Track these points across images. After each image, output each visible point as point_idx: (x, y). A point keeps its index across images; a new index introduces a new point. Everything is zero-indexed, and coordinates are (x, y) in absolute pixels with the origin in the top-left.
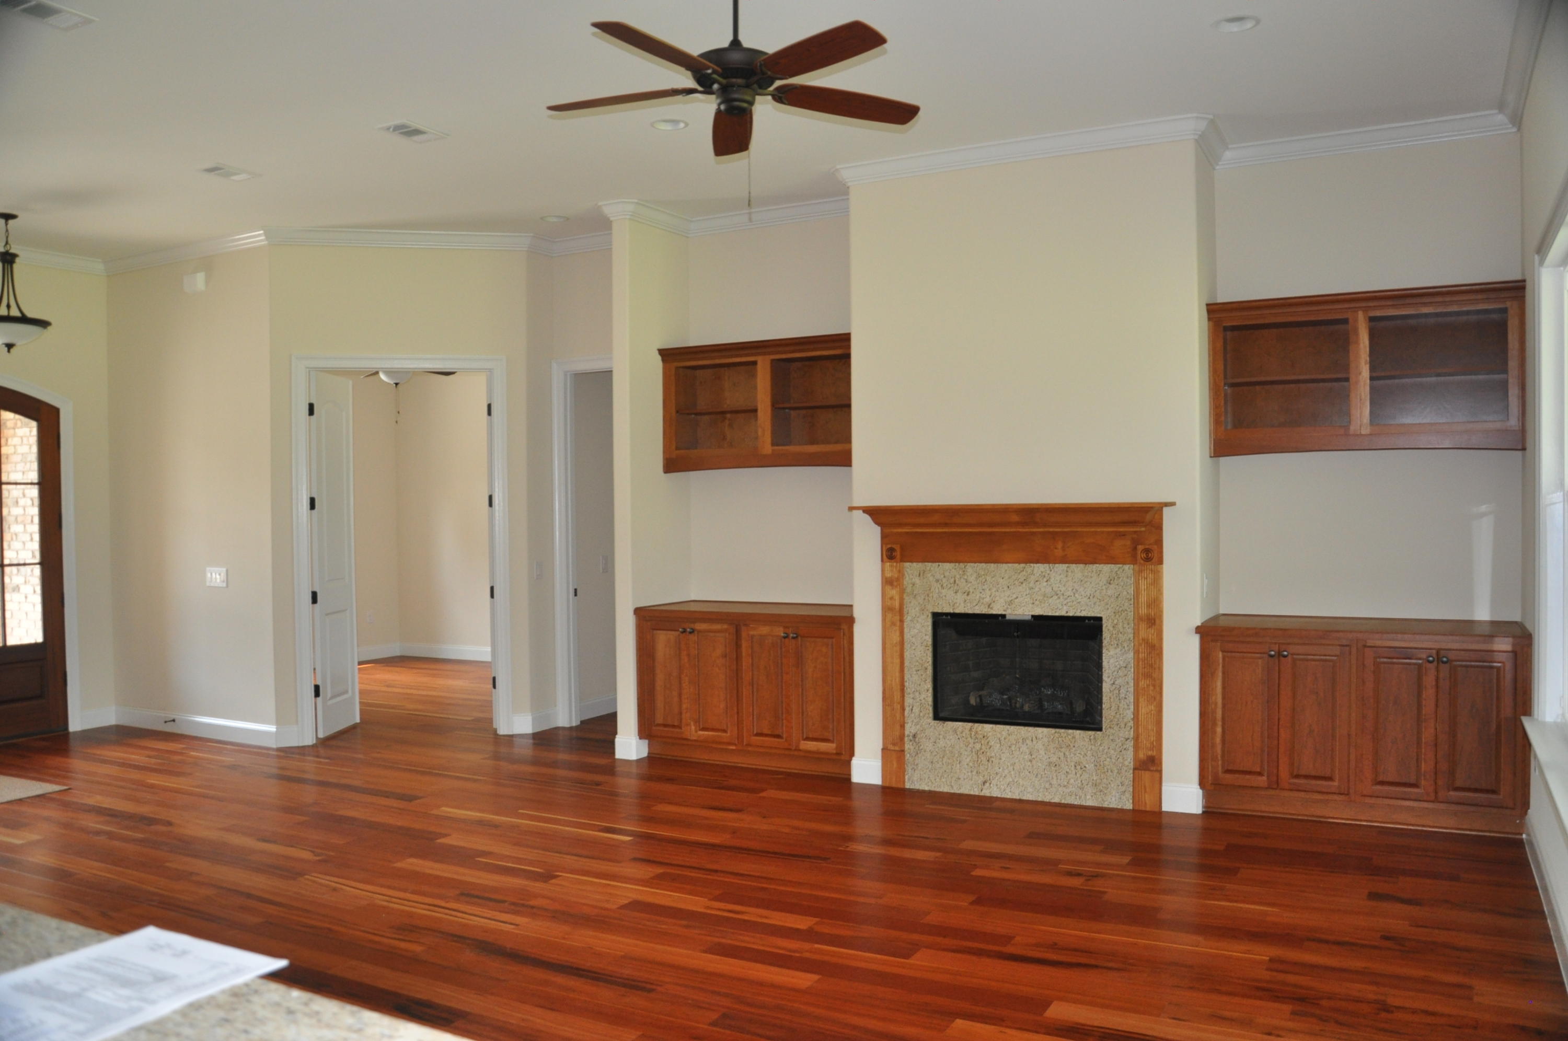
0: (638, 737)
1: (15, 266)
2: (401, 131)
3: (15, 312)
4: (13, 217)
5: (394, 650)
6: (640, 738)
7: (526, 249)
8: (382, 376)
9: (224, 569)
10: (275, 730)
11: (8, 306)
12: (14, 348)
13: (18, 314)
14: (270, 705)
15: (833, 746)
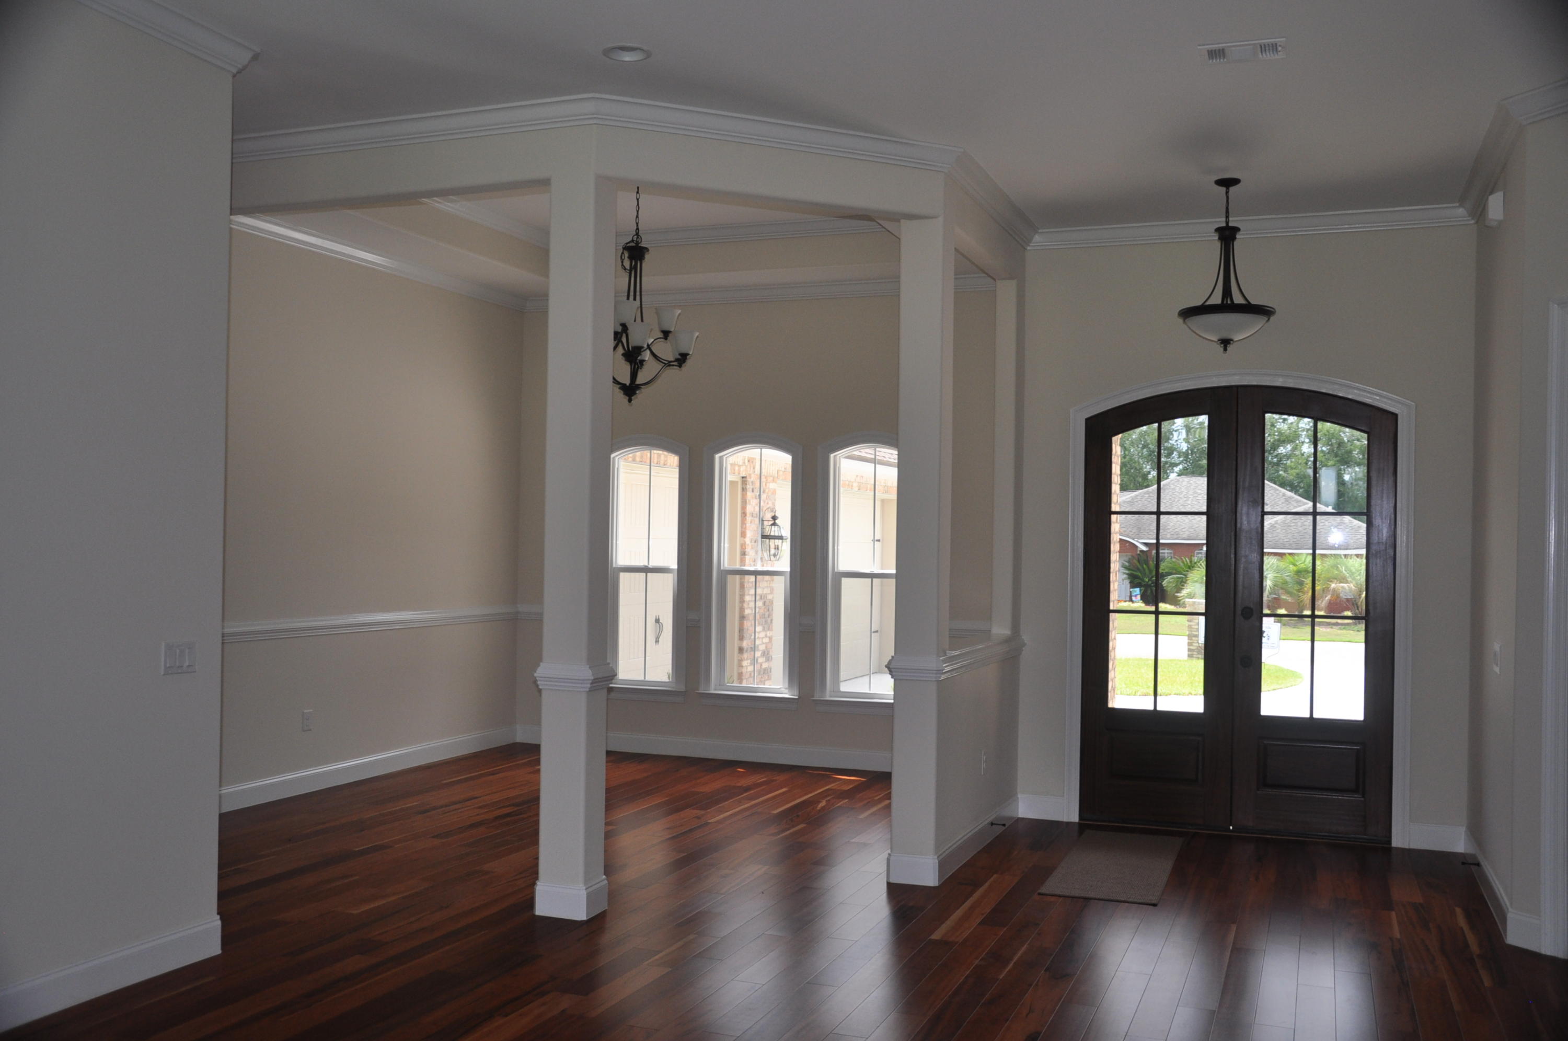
1: (1235, 242)
3: (1236, 300)
4: (1235, 181)
9: (1499, 647)
11: (1227, 293)
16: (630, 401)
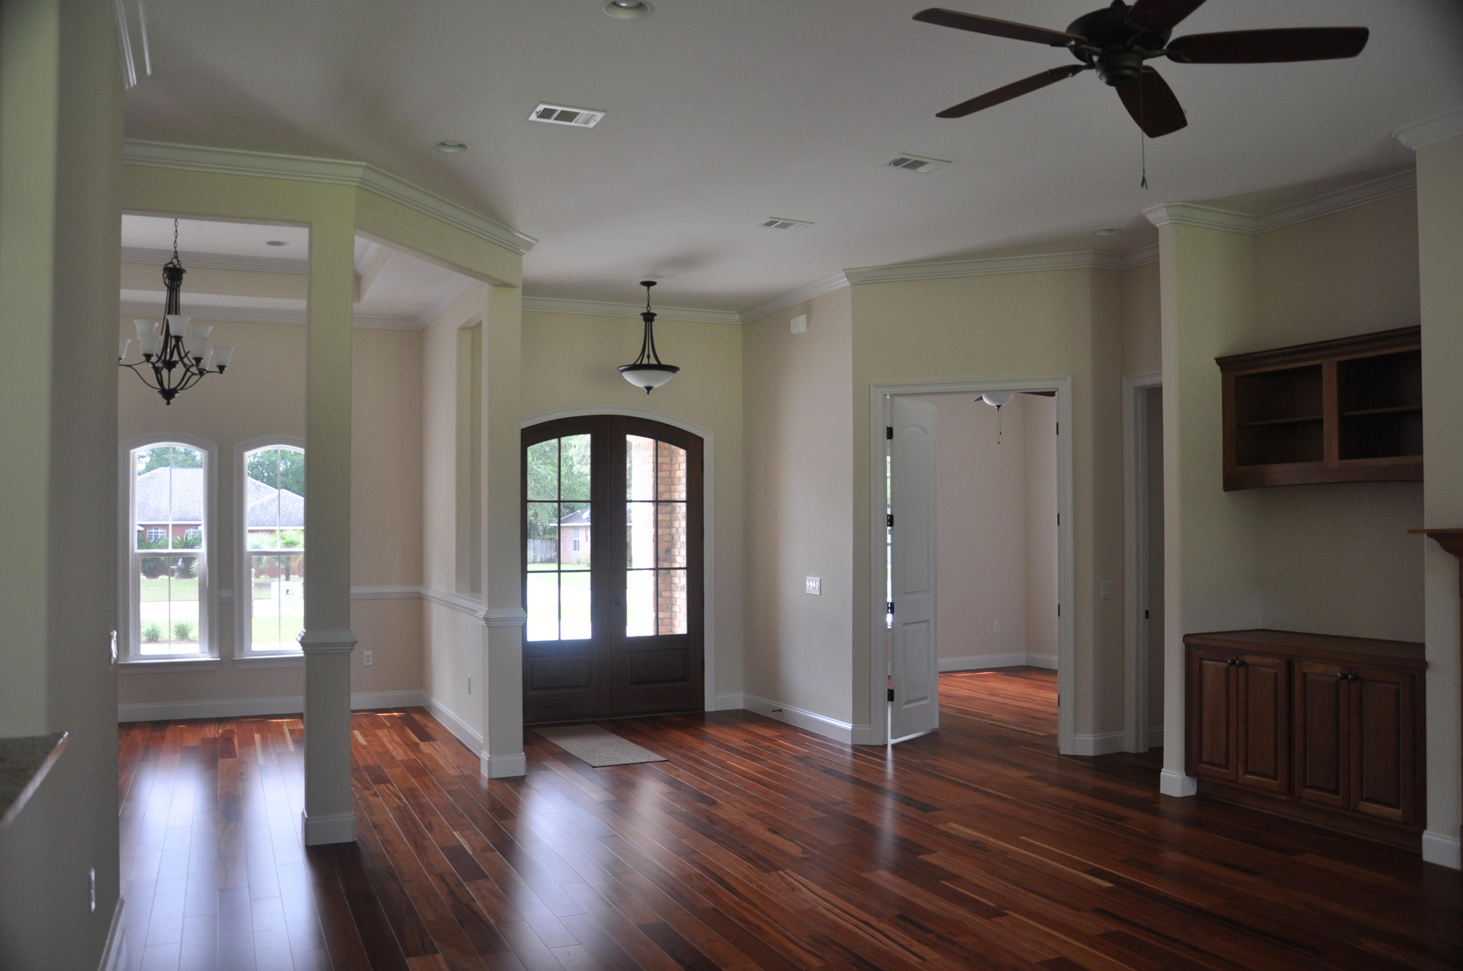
0: (1185, 773)
1: (654, 323)
2: (903, 165)
3: (653, 361)
4: (653, 284)
5: (1019, 658)
6: (1187, 775)
7: (1090, 266)
8: (986, 400)
9: (819, 579)
10: (851, 728)
11: (649, 357)
12: (652, 390)
13: (655, 362)
14: (847, 704)
15: (1400, 812)
16: (168, 403)
